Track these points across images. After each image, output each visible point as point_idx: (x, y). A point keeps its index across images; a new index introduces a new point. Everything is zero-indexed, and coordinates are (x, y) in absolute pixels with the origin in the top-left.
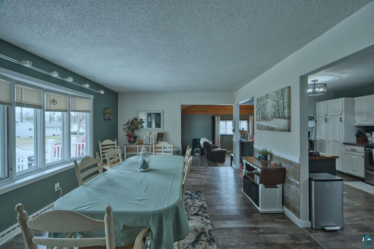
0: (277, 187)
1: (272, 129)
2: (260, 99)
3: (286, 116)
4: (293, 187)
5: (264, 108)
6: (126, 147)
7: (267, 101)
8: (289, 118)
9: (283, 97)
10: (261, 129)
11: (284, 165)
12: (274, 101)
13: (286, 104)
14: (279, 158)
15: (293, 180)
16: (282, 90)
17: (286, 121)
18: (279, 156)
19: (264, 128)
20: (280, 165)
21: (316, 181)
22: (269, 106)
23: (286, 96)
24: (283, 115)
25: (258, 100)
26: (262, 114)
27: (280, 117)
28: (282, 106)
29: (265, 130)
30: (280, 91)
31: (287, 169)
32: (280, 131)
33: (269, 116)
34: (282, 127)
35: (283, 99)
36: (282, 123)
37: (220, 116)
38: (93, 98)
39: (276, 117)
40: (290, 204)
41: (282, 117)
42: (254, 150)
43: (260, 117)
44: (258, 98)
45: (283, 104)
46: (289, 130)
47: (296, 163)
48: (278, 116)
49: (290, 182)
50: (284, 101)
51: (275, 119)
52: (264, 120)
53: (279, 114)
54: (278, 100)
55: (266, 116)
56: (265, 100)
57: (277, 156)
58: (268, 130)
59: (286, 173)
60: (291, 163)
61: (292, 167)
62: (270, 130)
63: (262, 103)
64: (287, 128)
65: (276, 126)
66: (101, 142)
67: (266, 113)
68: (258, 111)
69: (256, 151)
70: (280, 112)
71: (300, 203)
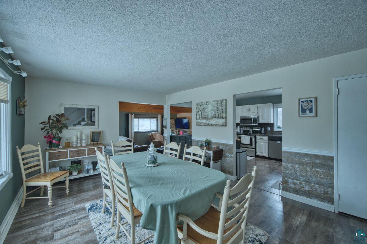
0: (219, 162)
1: (212, 125)
2: (200, 104)
3: (224, 116)
4: (229, 159)
5: (205, 111)
6: (49, 153)
7: (207, 106)
8: (226, 118)
9: (222, 105)
10: (201, 125)
11: (221, 147)
12: (214, 107)
13: (224, 110)
14: (217, 144)
15: (228, 155)
16: (221, 101)
17: (224, 120)
18: (217, 142)
19: (204, 125)
20: (218, 148)
21: (239, 153)
22: (210, 110)
23: (224, 104)
24: (222, 117)
25: (198, 105)
26: (202, 115)
27: (219, 118)
28: (221, 111)
29: (205, 126)
30: (220, 101)
31: (224, 149)
32: (219, 126)
33: (210, 116)
34: (221, 124)
35: (222, 107)
36: (221, 121)
37: (133, 114)
38: (12, 81)
39: (216, 118)
40: (226, 170)
41: (221, 117)
42: (192, 141)
43: (200, 117)
44: (198, 103)
45: (222, 109)
46: (226, 126)
47: (231, 144)
48: (218, 117)
49: (226, 156)
50: (223, 108)
51: (215, 118)
52: (204, 119)
53: (219, 116)
54: (217, 107)
55: (206, 117)
56: (205, 105)
57: (216, 142)
58: (207, 126)
59: (223, 152)
60: (227, 145)
61: (228, 148)
62: (210, 126)
63: (202, 107)
64: (225, 125)
65: (216, 123)
66: (20, 148)
67: (206, 114)
68: (198, 113)
69: (194, 142)
70: (219, 114)
71: (233, 167)
